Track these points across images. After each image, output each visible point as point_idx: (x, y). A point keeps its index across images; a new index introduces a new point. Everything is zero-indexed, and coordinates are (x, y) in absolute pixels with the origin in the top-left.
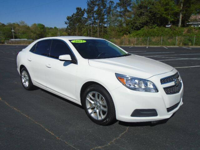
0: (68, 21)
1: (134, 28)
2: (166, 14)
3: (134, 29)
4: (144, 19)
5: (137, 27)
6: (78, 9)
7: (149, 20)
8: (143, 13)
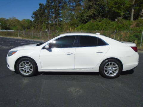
0: (33, 16)
1: (82, 21)
2: (115, 8)
3: (82, 23)
4: (91, 12)
5: (84, 20)
6: (40, 4)
7: (97, 13)
8: (92, 6)
